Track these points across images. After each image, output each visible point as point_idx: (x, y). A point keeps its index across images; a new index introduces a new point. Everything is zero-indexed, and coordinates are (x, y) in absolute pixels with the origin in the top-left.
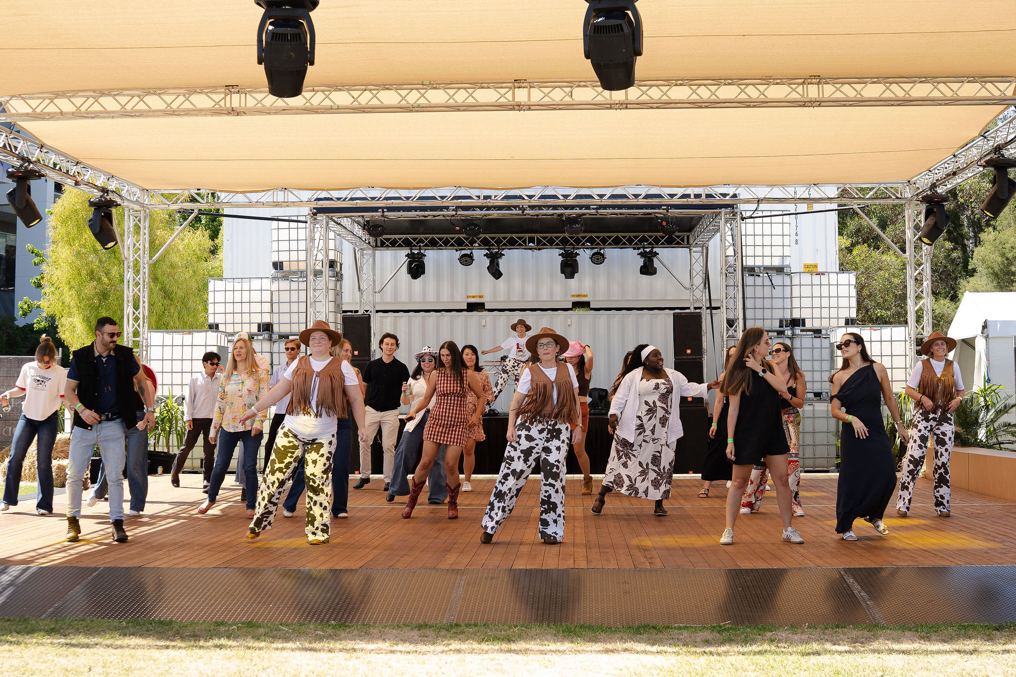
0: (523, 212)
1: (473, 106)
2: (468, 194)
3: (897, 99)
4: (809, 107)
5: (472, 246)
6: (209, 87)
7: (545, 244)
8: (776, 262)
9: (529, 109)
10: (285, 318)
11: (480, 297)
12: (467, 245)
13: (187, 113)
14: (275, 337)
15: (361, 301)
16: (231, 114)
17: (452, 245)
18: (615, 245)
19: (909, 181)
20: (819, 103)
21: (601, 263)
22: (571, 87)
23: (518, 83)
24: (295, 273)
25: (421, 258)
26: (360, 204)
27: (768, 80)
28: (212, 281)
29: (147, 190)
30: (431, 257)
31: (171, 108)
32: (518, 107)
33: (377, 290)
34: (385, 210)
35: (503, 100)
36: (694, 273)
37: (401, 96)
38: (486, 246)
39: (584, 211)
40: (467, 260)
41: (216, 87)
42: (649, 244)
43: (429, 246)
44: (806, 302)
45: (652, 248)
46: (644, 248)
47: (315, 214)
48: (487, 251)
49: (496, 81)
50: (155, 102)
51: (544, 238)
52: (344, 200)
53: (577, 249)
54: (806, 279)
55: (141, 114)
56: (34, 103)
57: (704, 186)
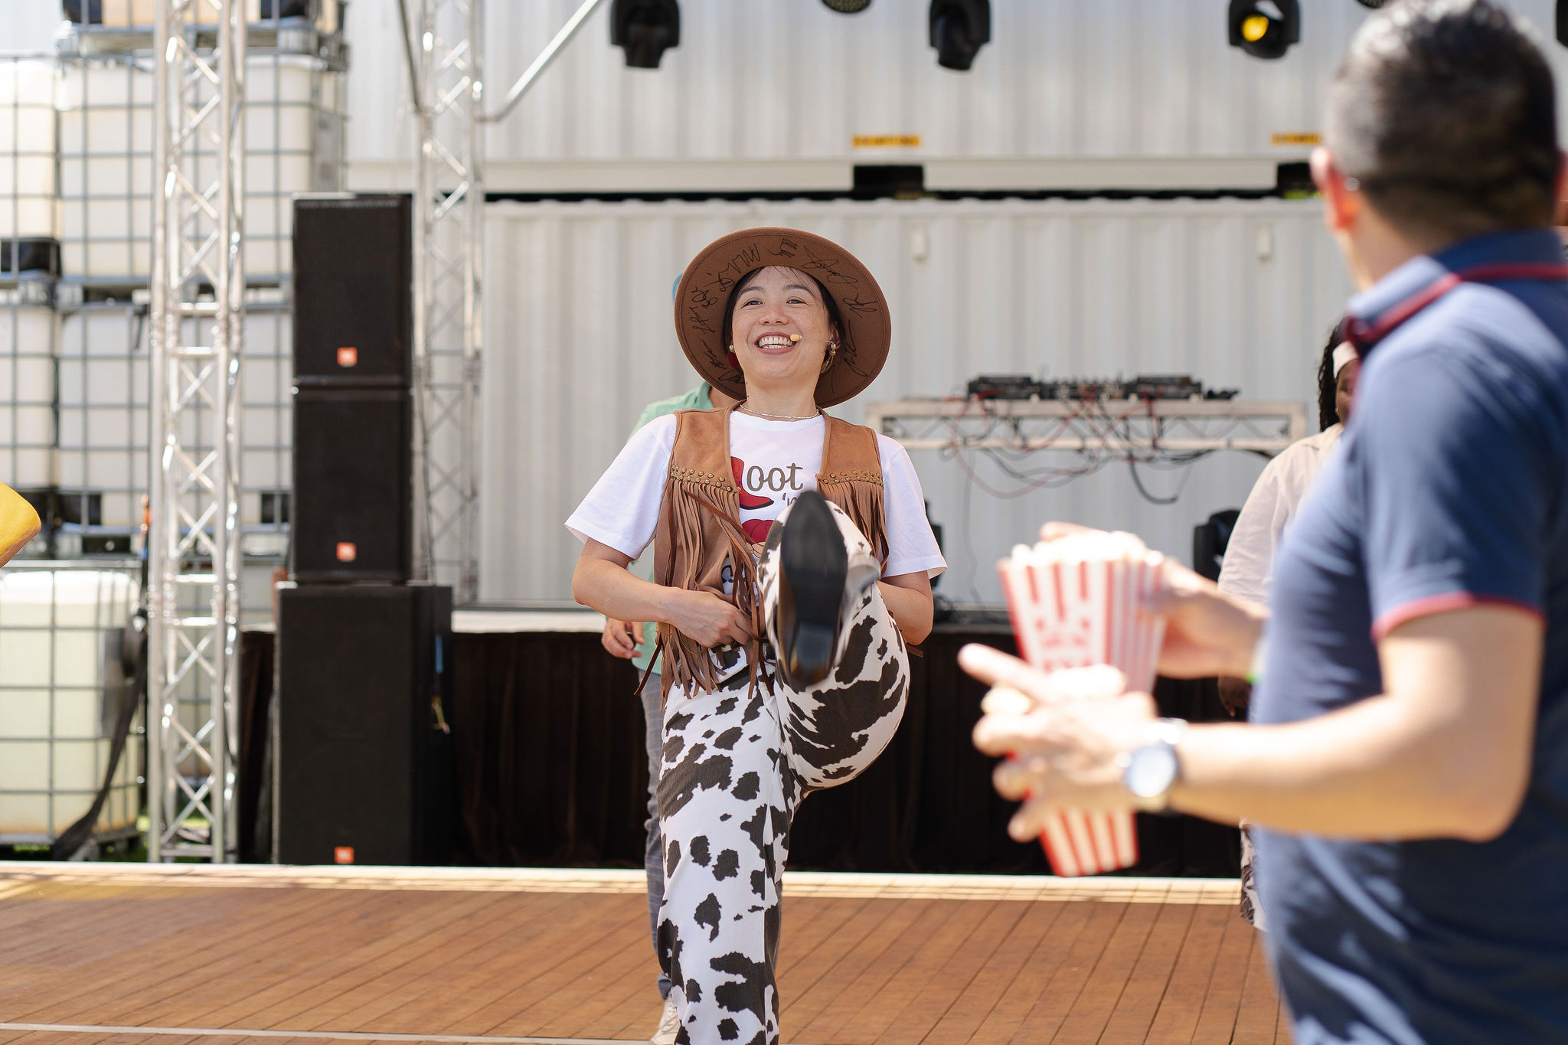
10: (109, 219)
11: (907, 141)
14: (70, 294)
15: (421, 157)
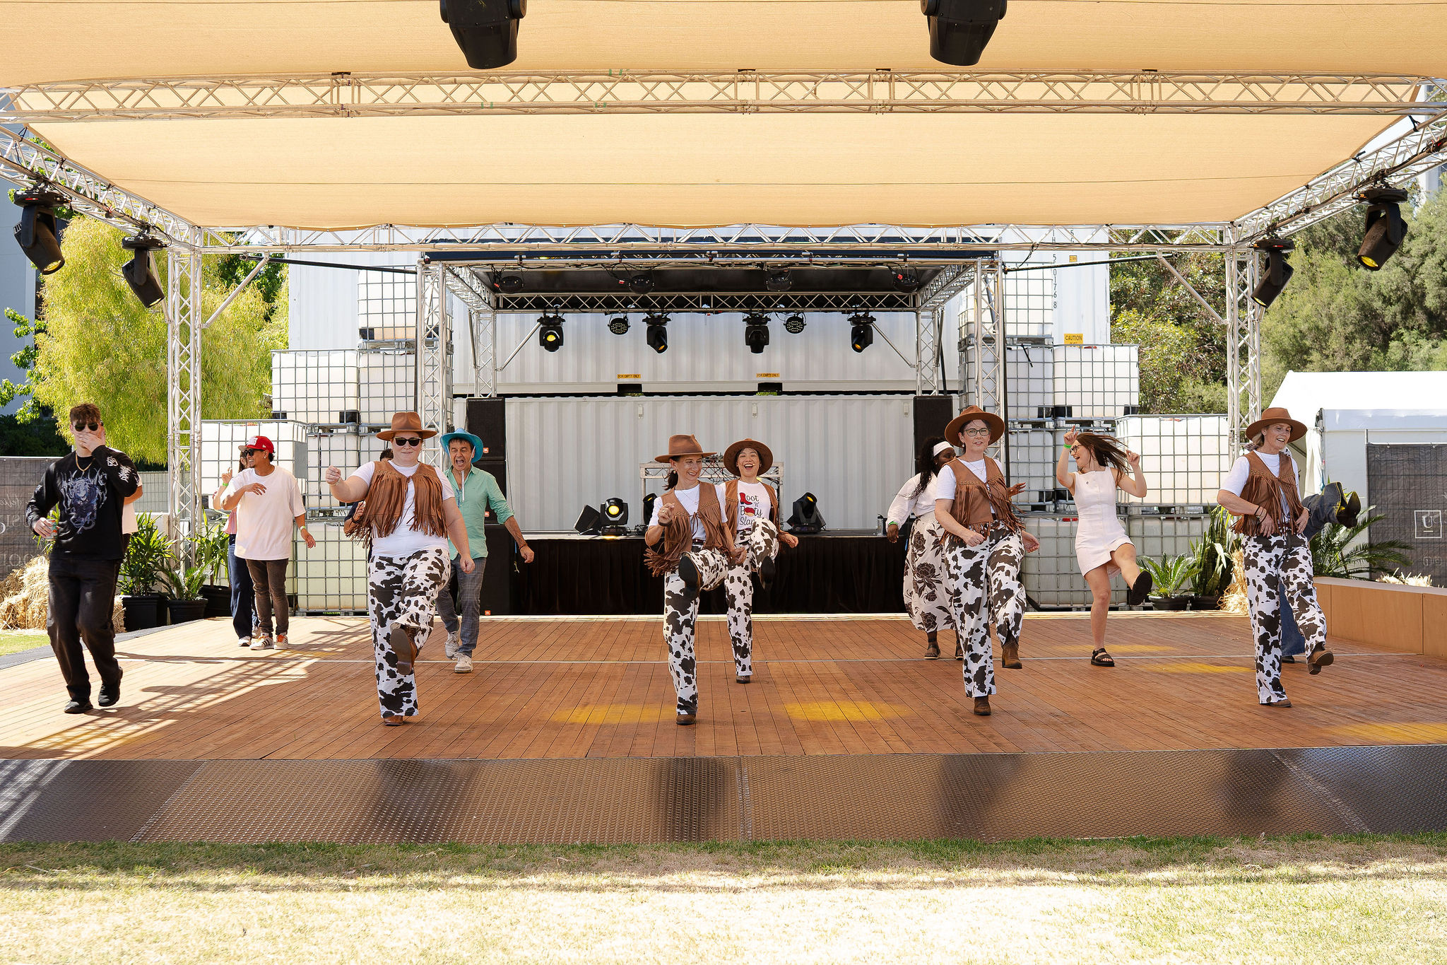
0: (711, 260)
1: (681, 106)
2: (640, 235)
3: (1260, 104)
4: (1139, 113)
5: (626, 307)
6: (307, 77)
7: (724, 306)
8: (1035, 332)
9: (757, 111)
10: (377, 404)
11: (636, 376)
12: (619, 306)
13: (277, 112)
14: (363, 430)
15: (477, 382)
16: (338, 114)
17: (600, 307)
18: (817, 307)
19: (1232, 223)
20: (1154, 108)
21: (799, 332)
22: (816, 82)
23: (744, 73)
24: (390, 343)
25: (559, 324)
26: (493, 247)
27: (1085, 74)
28: (277, 355)
29: (199, 227)
30: (571, 321)
31: (255, 105)
32: (742, 108)
33: (499, 367)
34: (524, 256)
35: (721, 97)
36: (923, 345)
37: (579, 89)
38: (646, 307)
39: (792, 259)
40: (620, 327)
41: (319, 77)
42: (862, 307)
43: (568, 308)
44: (1073, 385)
45: (867, 312)
46: (856, 311)
47: (427, 262)
48: (646, 315)
49: (712, 71)
50: (231, 97)
51: (723, 298)
52: (471, 242)
53: (767, 312)
54: (1073, 353)
55: (211, 114)
56: (57, 97)
57: (960, 225)
